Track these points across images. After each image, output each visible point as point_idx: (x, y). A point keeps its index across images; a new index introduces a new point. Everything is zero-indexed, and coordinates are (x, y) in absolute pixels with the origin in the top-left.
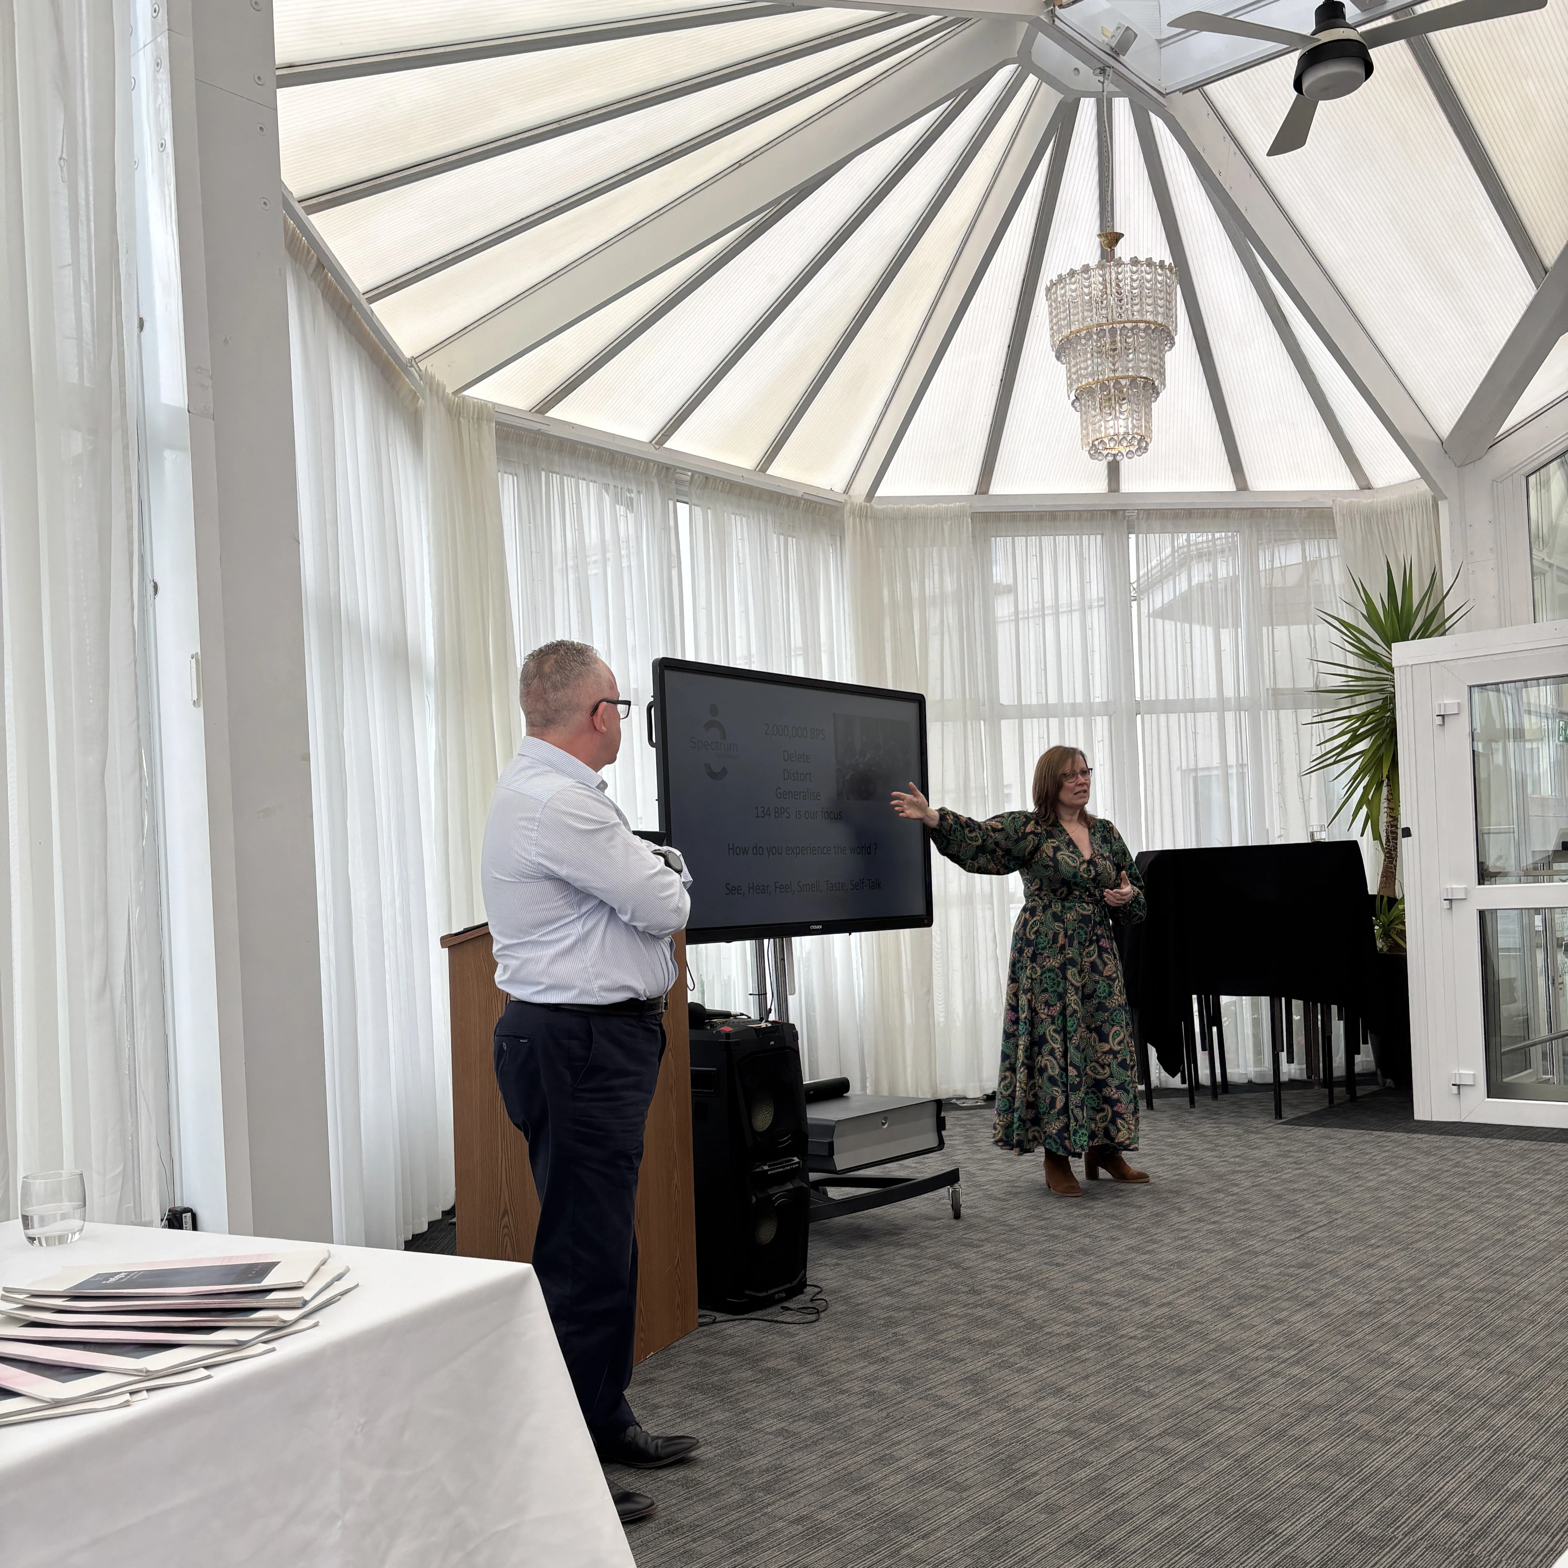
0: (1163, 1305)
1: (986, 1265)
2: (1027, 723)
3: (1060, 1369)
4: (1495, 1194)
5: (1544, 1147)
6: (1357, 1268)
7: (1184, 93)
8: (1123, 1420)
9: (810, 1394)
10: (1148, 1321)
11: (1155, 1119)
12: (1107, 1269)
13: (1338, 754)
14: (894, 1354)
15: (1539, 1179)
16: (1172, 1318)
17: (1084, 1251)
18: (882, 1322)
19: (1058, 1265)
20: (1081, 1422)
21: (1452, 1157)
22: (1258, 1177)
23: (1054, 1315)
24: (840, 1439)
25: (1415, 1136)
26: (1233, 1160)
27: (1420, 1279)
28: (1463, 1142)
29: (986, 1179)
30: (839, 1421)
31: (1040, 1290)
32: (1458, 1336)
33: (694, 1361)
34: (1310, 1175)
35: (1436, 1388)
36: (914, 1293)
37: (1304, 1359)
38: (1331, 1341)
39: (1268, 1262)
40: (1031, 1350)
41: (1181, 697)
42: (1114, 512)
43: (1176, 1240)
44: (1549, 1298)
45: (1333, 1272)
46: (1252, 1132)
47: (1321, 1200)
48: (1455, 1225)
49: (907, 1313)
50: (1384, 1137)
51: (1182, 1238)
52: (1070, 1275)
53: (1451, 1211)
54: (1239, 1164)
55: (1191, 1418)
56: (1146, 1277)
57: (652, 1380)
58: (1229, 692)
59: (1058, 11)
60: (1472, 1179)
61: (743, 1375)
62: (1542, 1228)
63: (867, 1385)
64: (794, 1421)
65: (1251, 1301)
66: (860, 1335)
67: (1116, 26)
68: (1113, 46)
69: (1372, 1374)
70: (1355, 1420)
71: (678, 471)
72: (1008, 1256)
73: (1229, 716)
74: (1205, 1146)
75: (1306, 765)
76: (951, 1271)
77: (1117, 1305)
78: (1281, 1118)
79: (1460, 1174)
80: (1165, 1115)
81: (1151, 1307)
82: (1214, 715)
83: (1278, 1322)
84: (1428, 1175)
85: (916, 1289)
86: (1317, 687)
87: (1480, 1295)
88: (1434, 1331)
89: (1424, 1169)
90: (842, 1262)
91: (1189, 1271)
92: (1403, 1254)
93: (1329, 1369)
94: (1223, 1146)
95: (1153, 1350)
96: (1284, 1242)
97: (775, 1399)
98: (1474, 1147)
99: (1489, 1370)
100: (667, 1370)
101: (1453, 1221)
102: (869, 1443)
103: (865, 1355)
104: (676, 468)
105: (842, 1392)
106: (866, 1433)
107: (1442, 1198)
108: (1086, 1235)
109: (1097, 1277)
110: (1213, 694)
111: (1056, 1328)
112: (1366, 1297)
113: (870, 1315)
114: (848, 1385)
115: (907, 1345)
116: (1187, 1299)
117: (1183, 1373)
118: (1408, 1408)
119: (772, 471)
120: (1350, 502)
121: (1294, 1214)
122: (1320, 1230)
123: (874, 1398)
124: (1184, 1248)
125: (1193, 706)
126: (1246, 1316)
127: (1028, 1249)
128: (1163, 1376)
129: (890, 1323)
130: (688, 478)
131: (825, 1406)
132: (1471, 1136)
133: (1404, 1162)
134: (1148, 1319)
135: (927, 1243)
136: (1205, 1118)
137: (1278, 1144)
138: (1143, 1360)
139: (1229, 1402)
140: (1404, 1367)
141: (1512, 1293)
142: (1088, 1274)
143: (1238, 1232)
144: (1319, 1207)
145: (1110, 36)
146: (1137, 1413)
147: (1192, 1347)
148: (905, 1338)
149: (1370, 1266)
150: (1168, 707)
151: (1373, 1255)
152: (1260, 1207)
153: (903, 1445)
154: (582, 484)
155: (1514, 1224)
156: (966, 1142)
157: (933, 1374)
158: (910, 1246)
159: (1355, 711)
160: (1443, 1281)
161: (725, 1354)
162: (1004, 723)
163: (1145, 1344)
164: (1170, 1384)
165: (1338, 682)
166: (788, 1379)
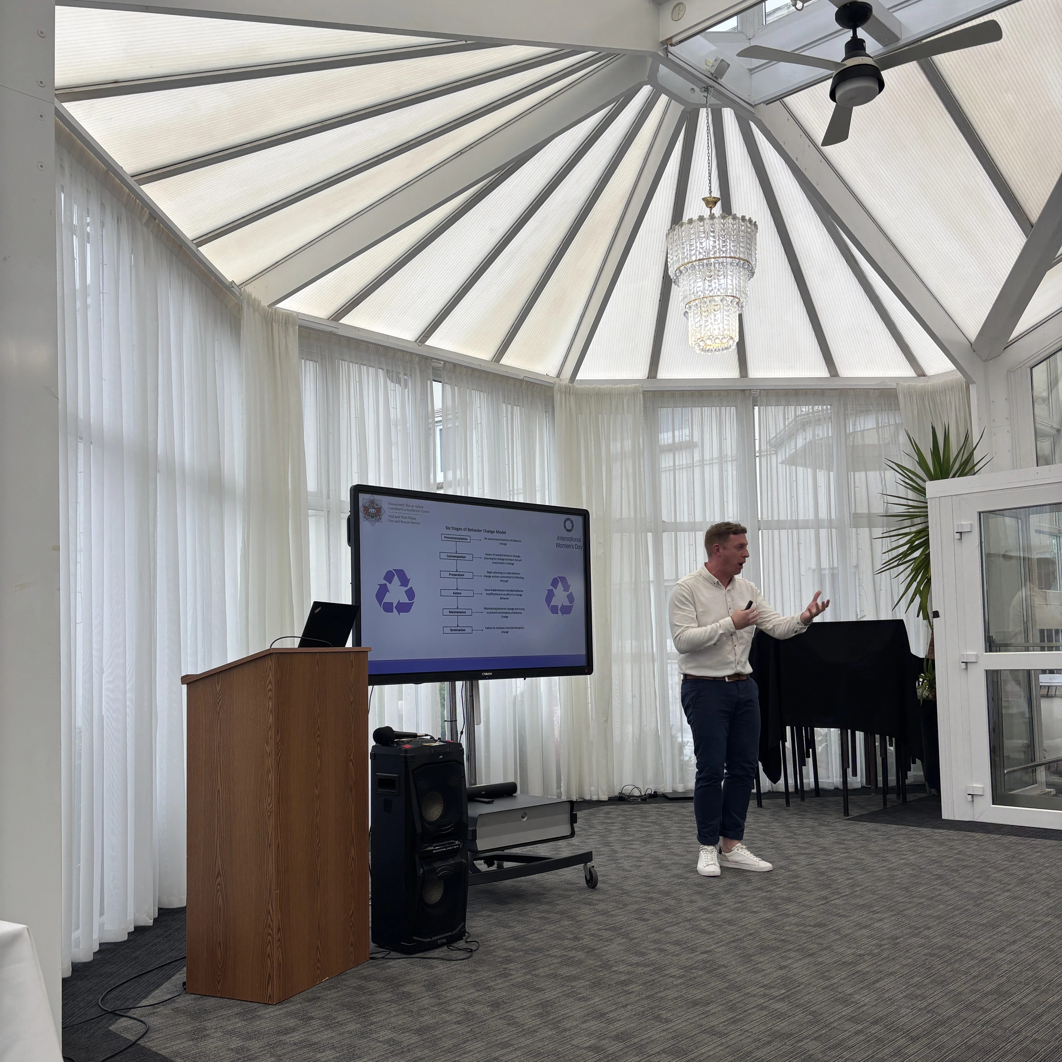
0: (706, 952)
1: (593, 919)
2: (681, 535)
3: (610, 999)
4: (977, 875)
5: (1027, 841)
6: (857, 928)
7: (767, 104)
8: (636, 1040)
9: (424, 1012)
10: (690, 964)
11: (760, 814)
12: (676, 924)
13: (900, 559)
14: (497, 984)
15: (1014, 865)
16: (707, 962)
17: (667, 911)
18: (500, 959)
19: (644, 920)
20: (607, 1041)
21: (958, 847)
22: (815, 858)
23: (625, 958)
24: (429, 1047)
25: (937, 831)
26: (802, 845)
27: (897, 938)
28: (970, 836)
29: (623, 855)
30: (434, 1034)
31: (623, 938)
32: (907, 983)
33: (354, 985)
34: (852, 858)
35: (876, 1022)
36: (534, 938)
37: (788, 996)
38: (814, 984)
39: (794, 921)
40: (597, 984)
41: (789, 518)
42: (743, 391)
43: (736, 903)
44: (986, 955)
45: (837, 932)
46: (824, 825)
47: (852, 876)
48: (939, 898)
49: (521, 953)
50: (915, 831)
51: (741, 902)
52: (650, 928)
53: (940, 887)
54: (805, 849)
55: (688, 1040)
56: (704, 931)
57: (319, 998)
58: (823, 515)
59: (671, 49)
60: (965, 864)
61: (384, 996)
62: (1002, 902)
63: (466, 1007)
64: (402, 1033)
65: (770, 951)
66: (480, 969)
67: (714, 59)
68: (713, 72)
69: (833, 1010)
70: (805, 1046)
71: (434, 360)
72: (612, 913)
73: (823, 533)
74: (789, 834)
75: (878, 566)
76: (566, 923)
77: (672, 951)
78: (848, 815)
79: (958, 860)
80: (769, 811)
81: (696, 953)
82: (812, 531)
83: (781, 968)
84: (936, 860)
85: (536, 936)
86: (886, 513)
87: (937, 951)
88: (892, 978)
89: (935, 855)
90: (494, 914)
91: (735, 928)
92: (893, 918)
93: (803, 1005)
94: (799, 835)
95: (683, 987)
96: (811, 907)
97: (397, 1015)
98: (978, 840)
99: (920, 1010)
100: (332, 991)
101: (940, 895)
102: (449, 1051)
103: (476, 984)
104: (432, 358)
105: (447, 1011)
106: (448, 1043)
107: (939, 877)
108: (675, 898)
109: (667, 929)
110: (812, 517)
111: (622, 968)
112: (853, 951)
113: (495, 954)
114: (453, 1007)
115: (510, 977)
116: (724, 948)
117: (697, 1005)
118: (848, 1037)
119: (504, 361)
120: (909, 385)
121: (828, 886)
122: (841, 899)
123: (468, 1016)
124: (737, 910)
125: (796, 525)
126: (761, 962)
127: (629, 907)
128: (682, 1007)
129: (508, 960)
130: (442, 366)
131: (430, 1022)
132: (978, 832)
133: (922, 849)
134: (690, 963)
135: (559, 902)
136: (796, 814)
137: (839, 835)
138: (672, 994)
139: (721, 1028)
140: (857, 1006)
141: (960, 950)
142: (662, 927)
143: (783, 898)
144: (847, 882)
145: (710, 65)
146: (650, 1034)
147: (712, 985)
148: (512, 972)
149: (865, 927)
150: (779, 525)
151: (872, 919)
152: (805, 880)
153: (471, 1053)
154: (364, 368)
155: (982, 898)
156: (622, 828)
157: (518, 1000)
158: (547, 903)
159: (914, 529)
160: (914, 939)
161: (378, 980)
162: (665, 534)
163: (679, 981)
164: (683, 1013)
165: (902, 509)
166: (414, 1000)
